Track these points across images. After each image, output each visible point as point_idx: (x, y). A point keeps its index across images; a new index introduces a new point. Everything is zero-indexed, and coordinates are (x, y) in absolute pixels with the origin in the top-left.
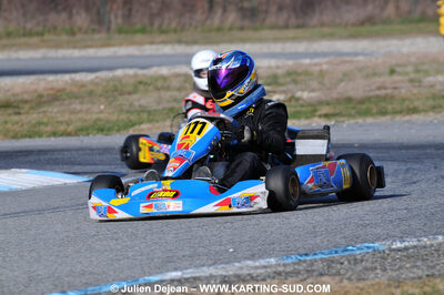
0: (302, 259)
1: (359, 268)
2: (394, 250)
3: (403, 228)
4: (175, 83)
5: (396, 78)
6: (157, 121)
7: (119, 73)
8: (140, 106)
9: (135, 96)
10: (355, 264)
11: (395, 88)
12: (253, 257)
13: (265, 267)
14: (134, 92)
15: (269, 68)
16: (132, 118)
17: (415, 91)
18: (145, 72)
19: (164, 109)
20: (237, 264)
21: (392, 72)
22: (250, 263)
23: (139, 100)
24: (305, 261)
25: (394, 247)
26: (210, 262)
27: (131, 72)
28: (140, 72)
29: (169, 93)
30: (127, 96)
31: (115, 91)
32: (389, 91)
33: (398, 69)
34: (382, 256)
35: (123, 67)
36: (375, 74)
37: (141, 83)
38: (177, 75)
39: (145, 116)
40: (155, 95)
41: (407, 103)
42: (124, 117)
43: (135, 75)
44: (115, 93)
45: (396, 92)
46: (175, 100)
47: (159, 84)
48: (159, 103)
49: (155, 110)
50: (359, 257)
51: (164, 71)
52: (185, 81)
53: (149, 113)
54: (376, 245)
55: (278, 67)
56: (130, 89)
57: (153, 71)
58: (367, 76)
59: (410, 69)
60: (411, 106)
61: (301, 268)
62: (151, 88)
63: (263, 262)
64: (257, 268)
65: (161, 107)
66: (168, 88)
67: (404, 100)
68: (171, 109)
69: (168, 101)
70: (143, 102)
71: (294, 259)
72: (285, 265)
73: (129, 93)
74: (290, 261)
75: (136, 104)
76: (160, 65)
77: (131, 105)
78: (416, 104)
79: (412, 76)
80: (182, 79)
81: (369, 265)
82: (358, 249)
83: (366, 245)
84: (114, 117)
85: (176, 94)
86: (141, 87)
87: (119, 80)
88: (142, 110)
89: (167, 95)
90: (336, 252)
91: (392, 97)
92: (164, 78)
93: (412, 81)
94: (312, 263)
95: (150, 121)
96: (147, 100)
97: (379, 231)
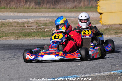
3: (85, 71)
4: (14, 24)
6: (8, 36)
9: (1, 28)
15: (44, 20)
18: (5, 21)
23: (3, 29)
25: (82, 76)
38: (15, 22)
39: (4, 34)
40: (8, 28)
43: (2, 22)
46: (14, 30)
47: (9, 25)
48: (9, 31)
51: (11, 21)
53: (6, 34)
54: (77, 76)
55: (47, 21)
57: (7, 21)
58: (74, 24)
62: (7, 26)
66: (12, 26)
68: (13, 33)
69: (12, 30)
75: (2, 31)
82: (72, 77)
83: (74, 75)
86: (3, 25)
88: (4, 32)
89: (11, 28)
92: (11, 23)
95: (6, 36)
96: (5, 29)
97: (78, 71)
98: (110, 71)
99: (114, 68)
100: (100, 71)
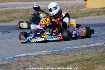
0: (53, 51)
1: (66, 53)
2: (74, 49)
4: (21, 11)
5: (73, 9)
6: (18, 20)
7: (8, 8)
8: (13, 16)
9: (12, 14)
10: (65, 52)
11: (73, 12)
12: (41, 51)
13: (44, 53)
14: (12, 13)
15: (44, 7)
16: (11, 19)
17: (77, 12)
18: (14, 8)
19: (19, 17)
20: (38, 52)
21: (72, 8)
22: (41, 52)
23: (13, 15)
24: (54, 51)
25: (74, 48)
26: (32, 52)
27: (11, 8)
28: (13, 8)
29: (20, 13)
30: (10, 14)
31: (7, 13)
32: (71, 12)
33: (73, 7)
34: (72, 50)
35: (9, 7)
36: (68, 9)
37: (13, 11)
38: (22, 9)
39: (14, 18)
40: (17, 14)
41: (76, 15)
42: (9, 19)
43: (12, 9)
44: (8, 13)
45: (73, 13)
46: (22, 15)
47: (18, 11)
48: (18, 15)
49: (17, 17)
50: (66, 50)
51: (19, 8)
52: (24, 10)
53: (16, 18)
54: (70, 47)
55: (45, 7)
56: (11, 12)
57: (16, 8)
58: (66, 9)
59: (76, 7)
60: (77, 16)
61: (53, 53)
62: (16, 12)
63: (44, 52)
64: (43, 53)
65: (18, 16)
66: (20, 12)
67: (75, 14)
68: (21, 17)
69: (20, 15)
70: (14, 15)
71: (51, 51)
72: (49, 52)
73: (11, 13)
74: (50, 51)
75: (12, 16)
76: (18, 7)
77: (11, 16)
78: (78, 15)
79: (77, 9)
80: (23, 10)
81: (68, 52)
82: (66, 48)
83: (68, 48)
84: (7, 19)
85: (22, 13)
86: (14, 12)
87: (8, 10)
88: (14, 17)
89: (20, 14)
90: (61, 49)
91: (72, 14)
92: (19, 10)
93: (77, 10)
94: (55, 52)
95: (16, 20)
96: (15, 15)
97: (70, 44)
98: (94, 43)
99: (97, 41)
100: (87, 43)
